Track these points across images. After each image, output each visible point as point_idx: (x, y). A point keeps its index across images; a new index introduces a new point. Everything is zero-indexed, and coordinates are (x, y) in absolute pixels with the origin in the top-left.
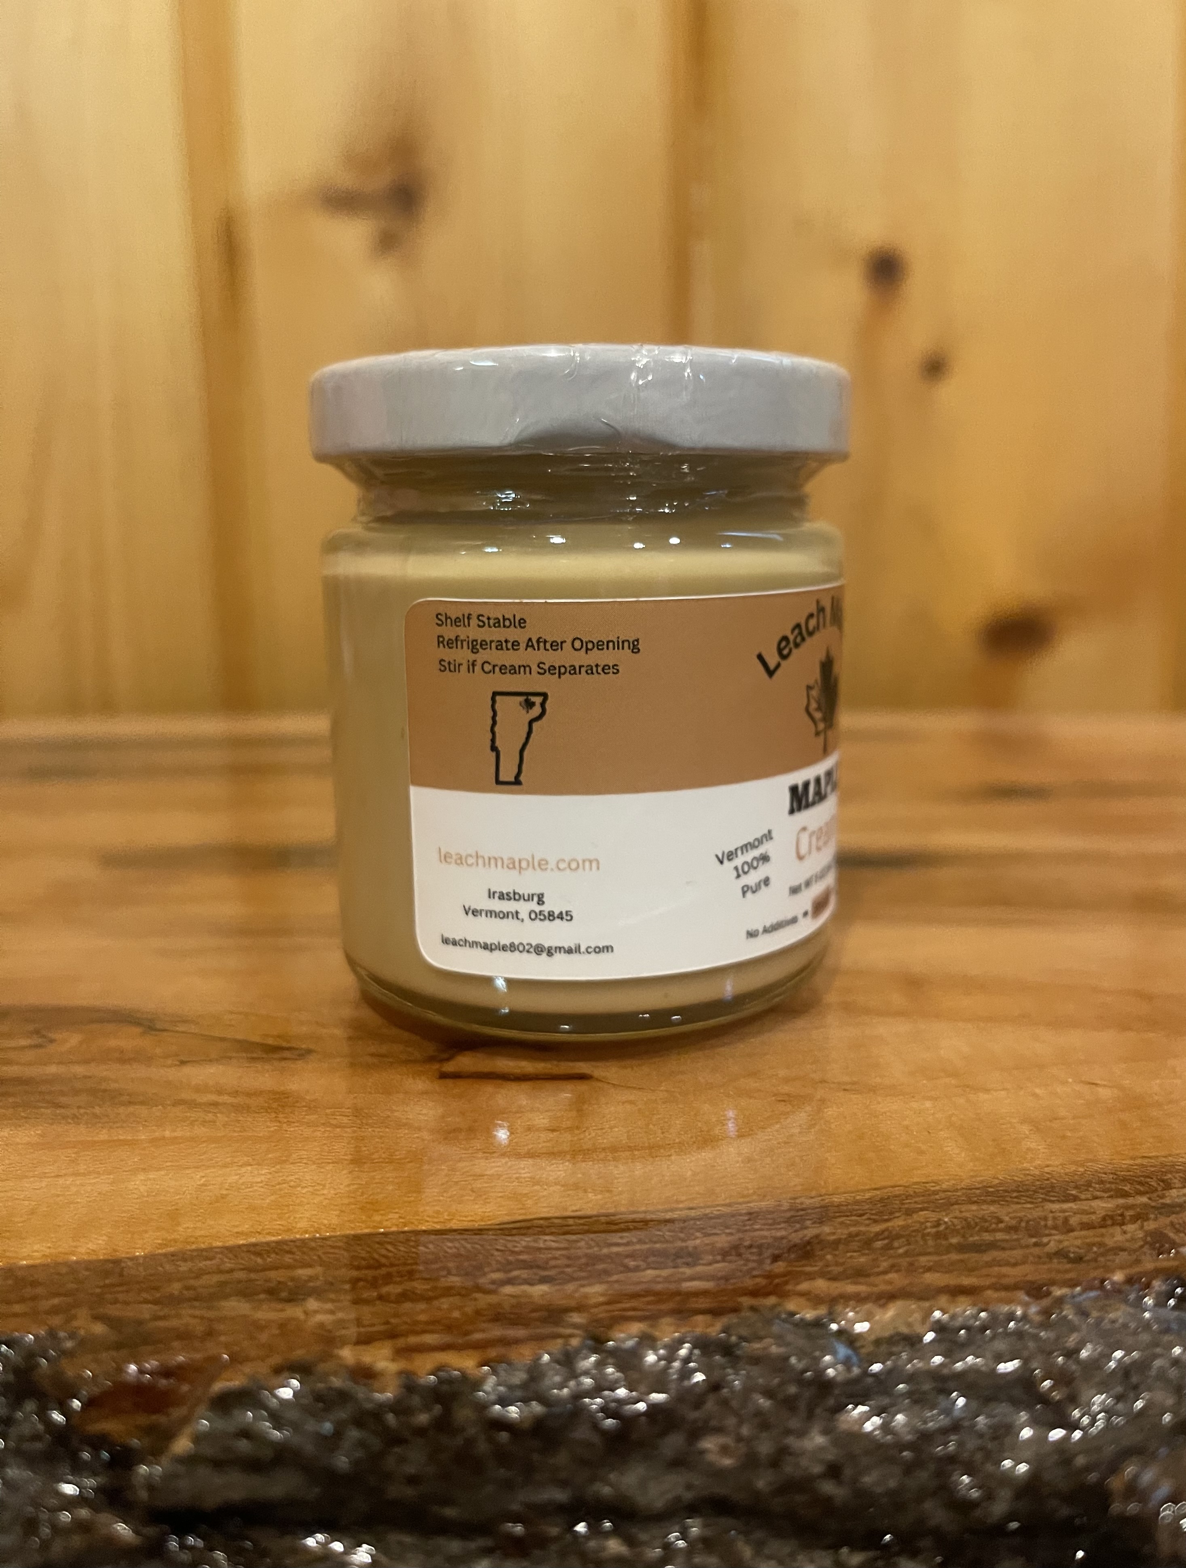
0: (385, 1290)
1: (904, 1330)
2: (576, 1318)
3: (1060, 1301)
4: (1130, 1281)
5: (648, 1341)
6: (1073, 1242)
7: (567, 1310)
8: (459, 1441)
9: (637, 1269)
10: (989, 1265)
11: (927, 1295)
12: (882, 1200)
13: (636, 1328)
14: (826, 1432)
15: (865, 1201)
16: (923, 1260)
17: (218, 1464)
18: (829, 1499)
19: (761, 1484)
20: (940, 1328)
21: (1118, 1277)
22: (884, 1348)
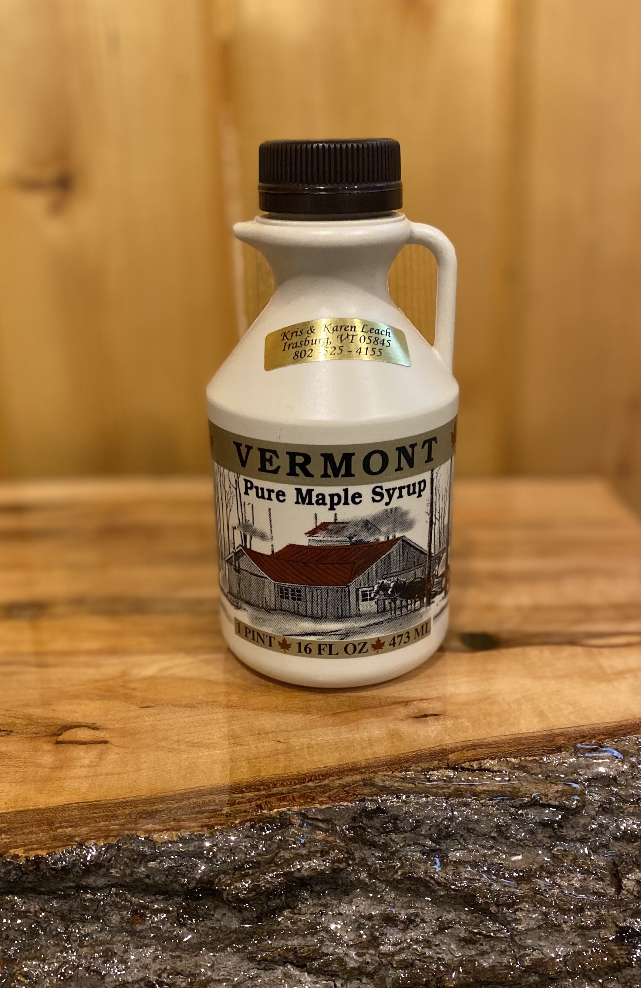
0: (24, 831)
10: (202, 818)
12: (184, 794)
15: (178, 795)
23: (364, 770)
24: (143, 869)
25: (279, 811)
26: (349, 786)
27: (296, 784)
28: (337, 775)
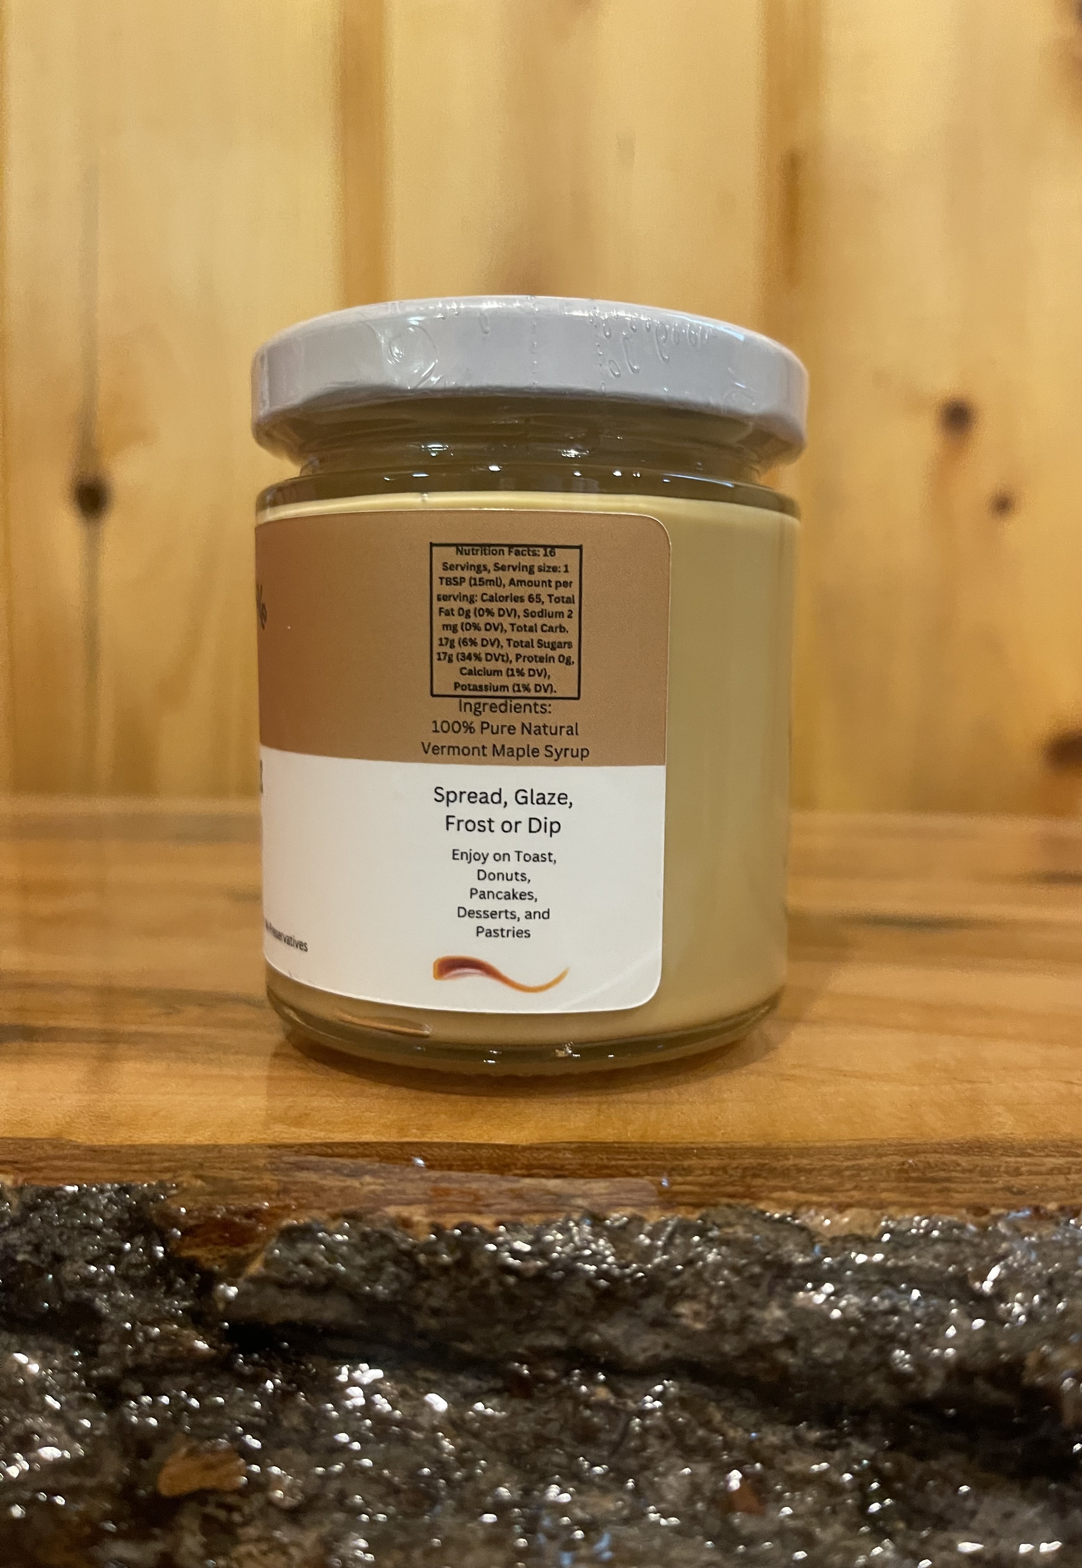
1: (859, 1232)
3: (997, 1218)
4: (1062, 1209)
6: (1018, 1182)
13: (629, 1211)
14: (783, 1307)
16: (883, 1185)
18: (785, 1367)
19: (728, 1349)
21: (1052, 1206)
22: (839, 1244)
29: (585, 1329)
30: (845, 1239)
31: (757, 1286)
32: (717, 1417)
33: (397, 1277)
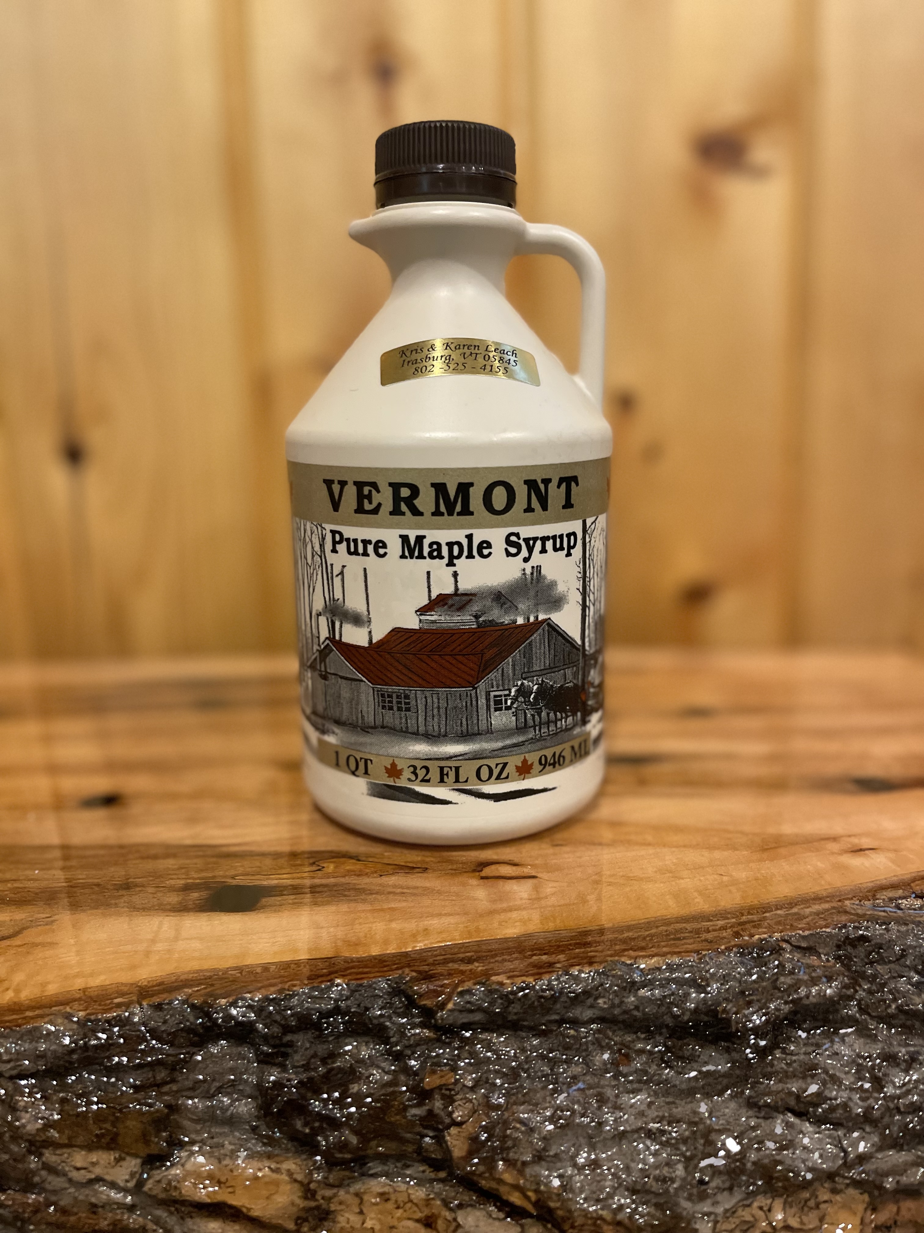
1: (657, 966)
2: (558, 965)
3: (705, 955)
4: (726, 948)
5: (580, 972)
6: (709, 936)
7: (555, 963)
8: (530, 1002)
9: (572, 949)
10: (683, 945)
11: (664, 955)
12: (648, 922)
13: (578, 968)
14: (634, 997)
15: (643, 923)
16: (663, 943)
17: (461, 1011)
18: (636, 1016)
19: (616, 1012)
20: (668, 965)
21: (723, 947)
22: (651, 972)
23: (828, 899)
24: (633, 999)
25: (760, 938)
26: (823, 913)
27: (764, 913)
28: (803, 904)
29: (567, 1012)
30: (653, 969)
31: (625, 990)
32: (610, 1034)
33: (502, 1004)
